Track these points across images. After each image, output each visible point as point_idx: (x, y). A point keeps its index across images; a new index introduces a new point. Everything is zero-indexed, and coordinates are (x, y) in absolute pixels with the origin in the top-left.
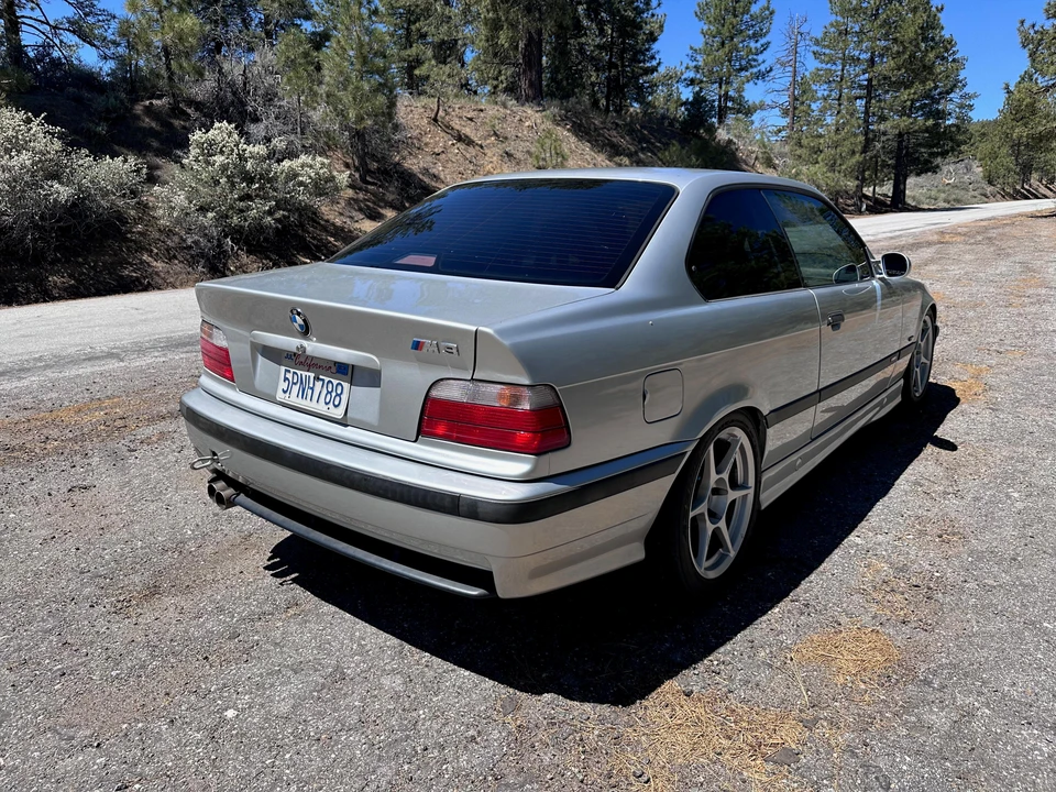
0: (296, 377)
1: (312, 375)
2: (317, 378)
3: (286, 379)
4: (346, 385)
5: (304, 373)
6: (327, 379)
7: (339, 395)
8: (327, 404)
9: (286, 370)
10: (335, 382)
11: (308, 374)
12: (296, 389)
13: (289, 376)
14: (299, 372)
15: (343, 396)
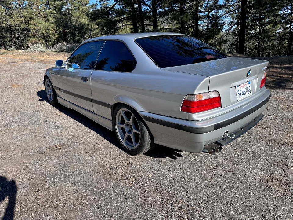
0: (241, 91)
11: (243, 89)
13: (239, 92)
15: (250, 89)
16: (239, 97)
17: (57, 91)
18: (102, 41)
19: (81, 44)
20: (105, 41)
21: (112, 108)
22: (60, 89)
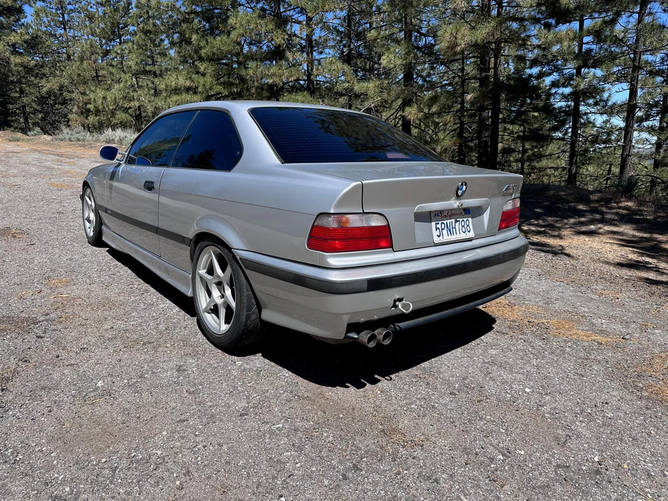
0: (443, 225)
1: (454, 220)
2: (456, 221)
3: (437, 229)
4: (470, 219)
5: (448, 221)
6: (461, 220)
7: (468, 226)
8: (465, 232)
9: (436, 224)
10: (465, 220)
11: (451, 221)
12: (445, 232)
13: (439, 226)
14: (445, 222)
15: (471, 225)
16: (439, 236)
17: (103, 214)
18: (193, 111)
19: (156, 118)
20: (198, 110)
21: (192, 244)
22: (106, 210)
